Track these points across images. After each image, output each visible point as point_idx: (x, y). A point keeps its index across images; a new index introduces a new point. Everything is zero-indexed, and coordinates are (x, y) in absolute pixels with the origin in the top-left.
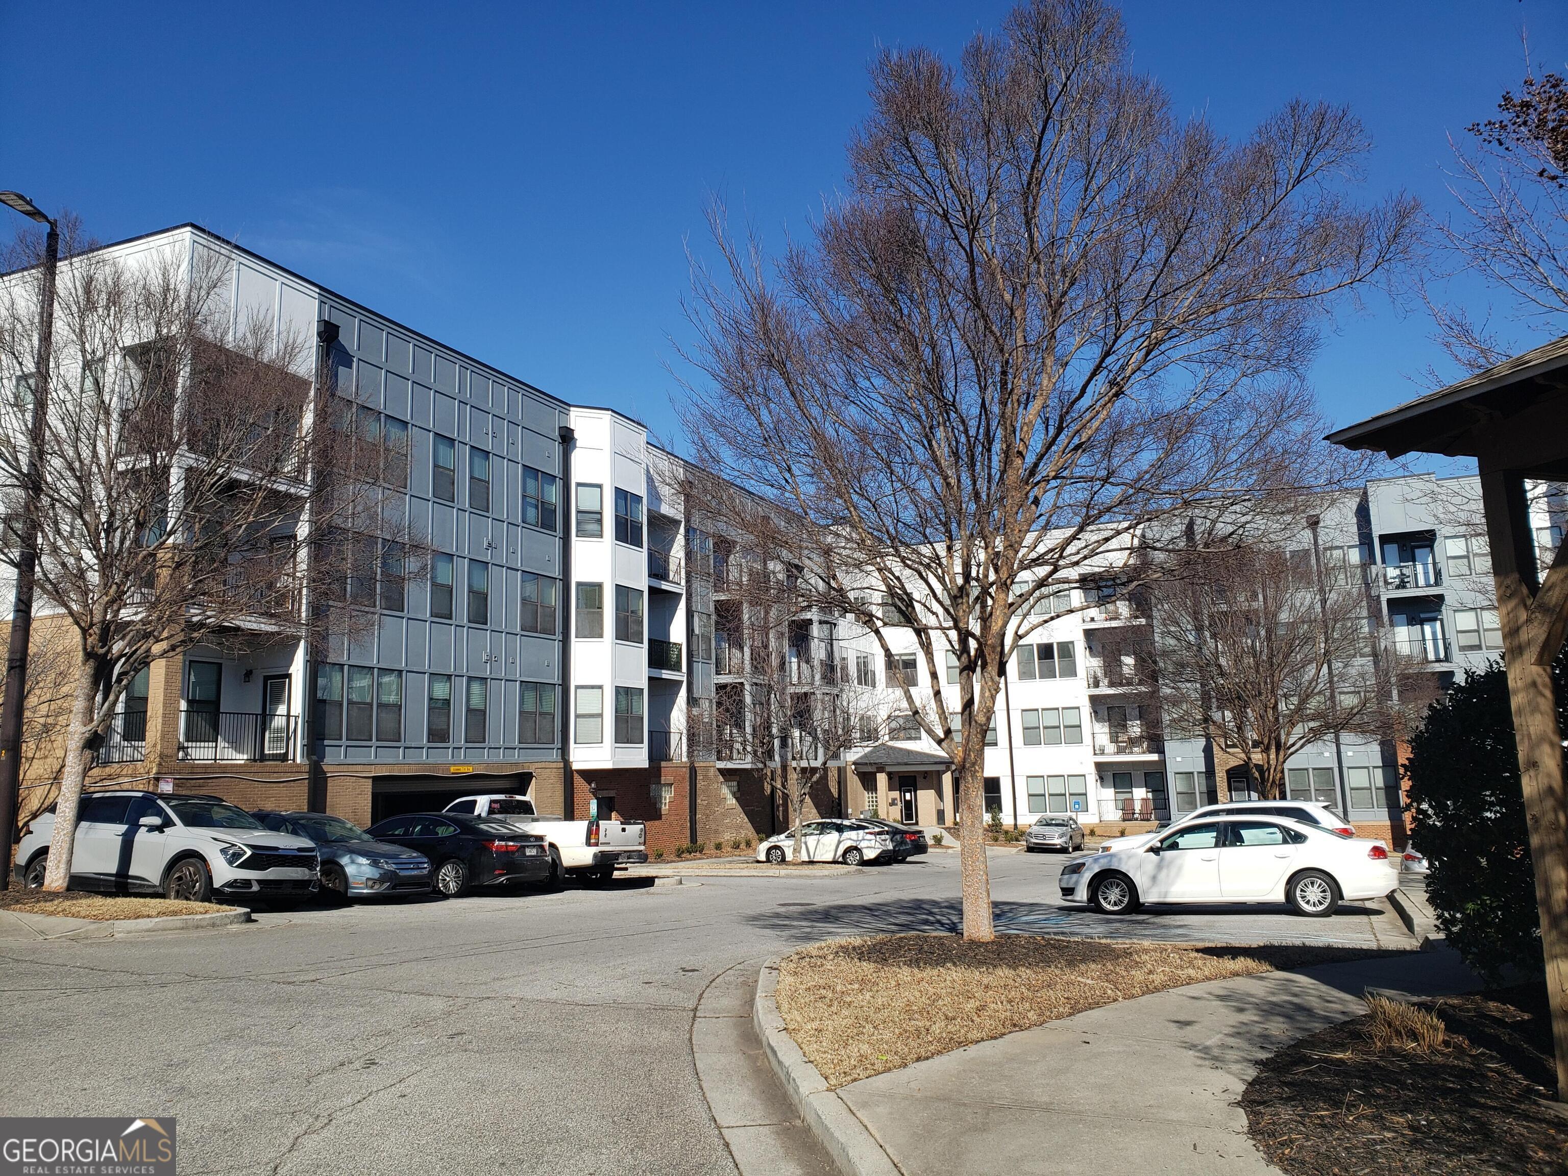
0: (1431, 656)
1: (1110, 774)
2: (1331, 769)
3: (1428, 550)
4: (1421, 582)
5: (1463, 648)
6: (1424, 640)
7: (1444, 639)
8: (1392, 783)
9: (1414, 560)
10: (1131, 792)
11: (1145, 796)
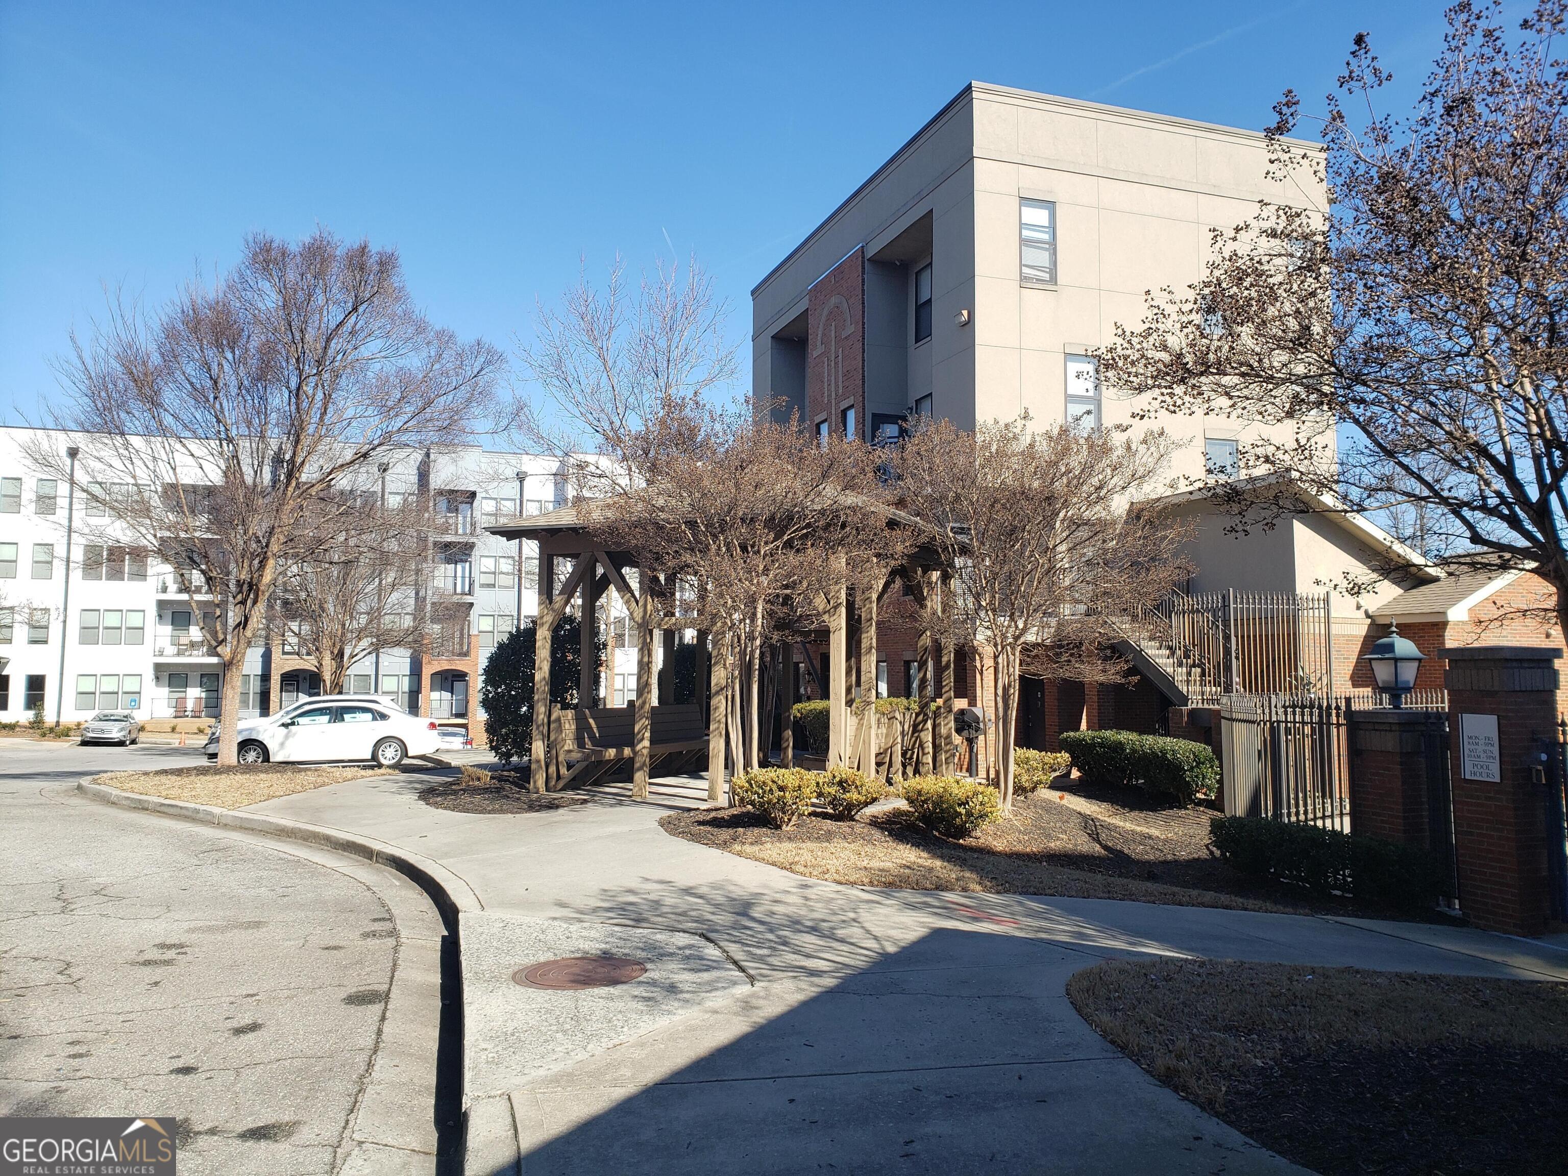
0: (459, 590)
1: (166, 674)
2: (369, 676)
3: (469, 505)
4: (460, 531)
5: (482, 586)
6: (455, 576)
7: (470, 577)
8: (415, 689)
9: (457, 513)
10: (185, 692)
11: (198, 696)
